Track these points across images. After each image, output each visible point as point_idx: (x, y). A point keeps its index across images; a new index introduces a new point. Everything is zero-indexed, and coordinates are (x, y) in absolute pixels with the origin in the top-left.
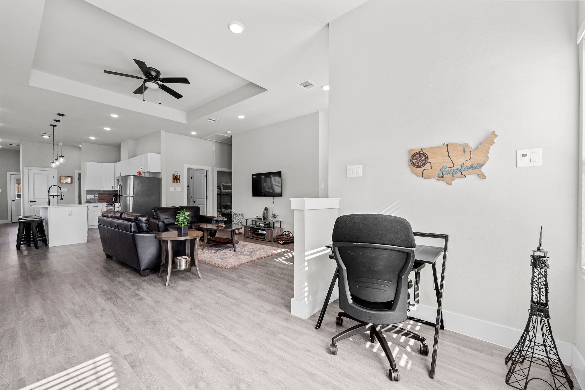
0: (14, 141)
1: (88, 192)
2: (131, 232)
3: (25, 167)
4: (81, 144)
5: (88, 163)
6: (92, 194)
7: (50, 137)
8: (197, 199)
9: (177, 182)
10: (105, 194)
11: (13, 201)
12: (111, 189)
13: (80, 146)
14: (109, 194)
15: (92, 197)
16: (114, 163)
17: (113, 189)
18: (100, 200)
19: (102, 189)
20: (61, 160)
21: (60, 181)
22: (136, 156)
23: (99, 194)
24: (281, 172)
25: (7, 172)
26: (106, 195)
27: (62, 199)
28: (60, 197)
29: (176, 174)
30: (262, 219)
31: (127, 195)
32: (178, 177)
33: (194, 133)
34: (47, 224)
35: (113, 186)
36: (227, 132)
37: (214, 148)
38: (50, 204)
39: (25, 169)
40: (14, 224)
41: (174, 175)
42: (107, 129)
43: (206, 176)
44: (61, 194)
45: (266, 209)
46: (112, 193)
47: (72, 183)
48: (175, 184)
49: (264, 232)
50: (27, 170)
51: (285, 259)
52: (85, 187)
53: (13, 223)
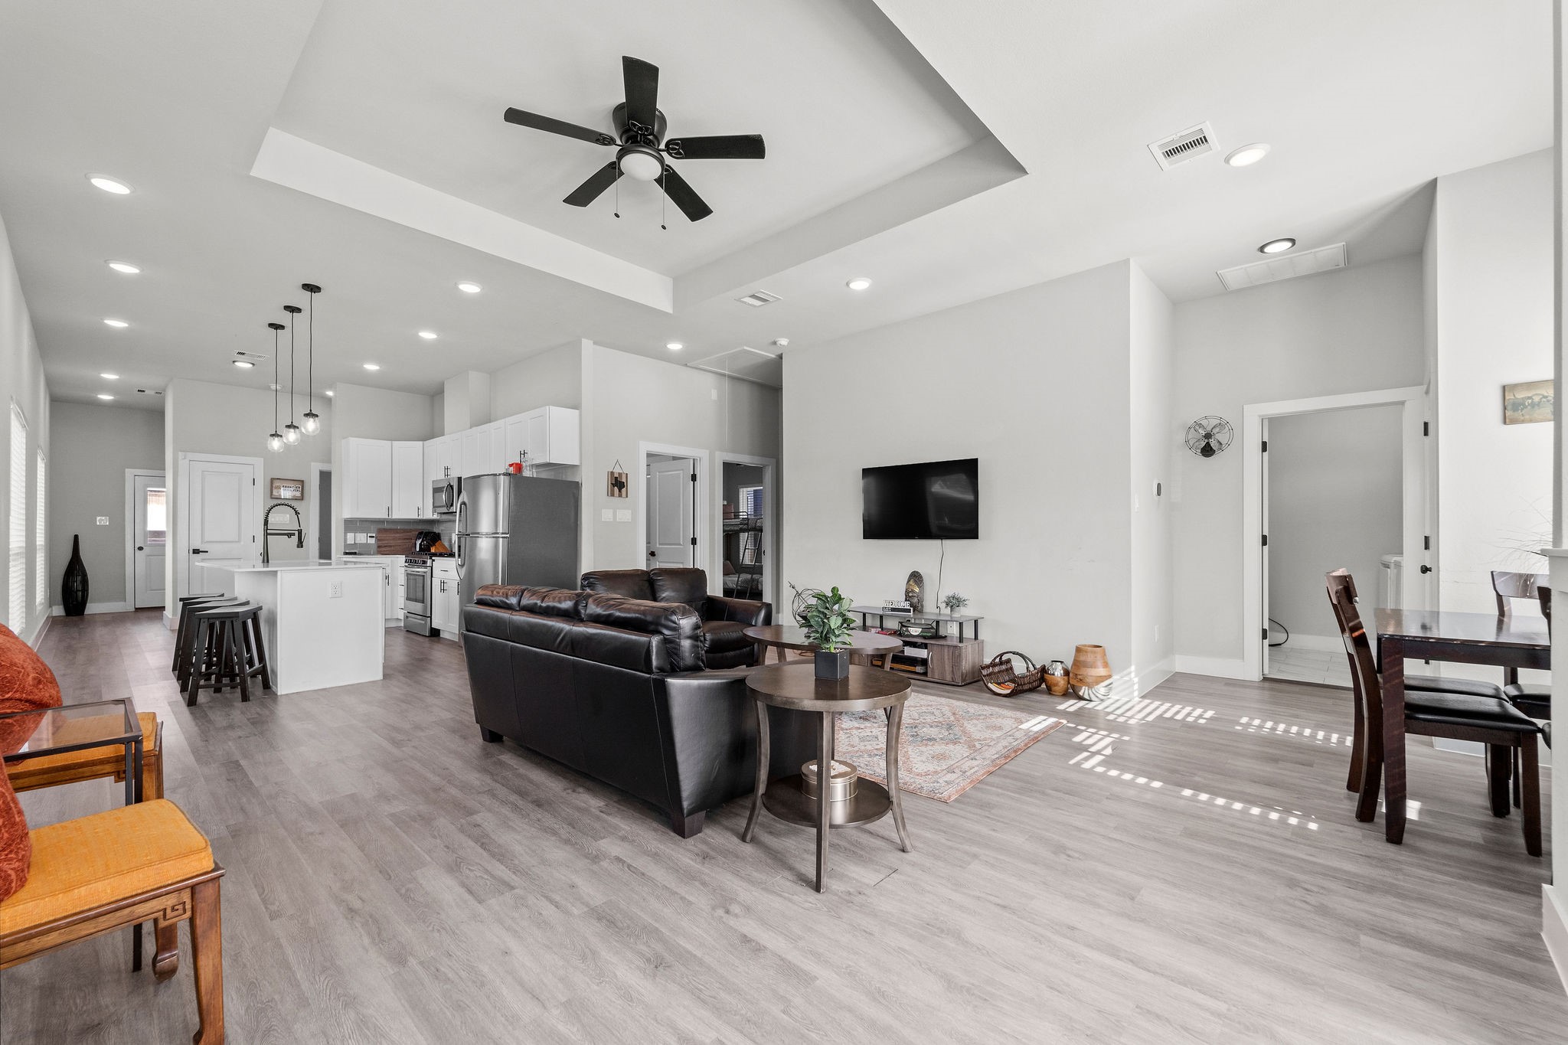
0: (148, 380)
1: (351, 525)
2: (650, 671)
3: (180, 453)
4: (330, 388)
5: (352, 439)
6: (362, 531)
7: (253, 364)
8: (660, 544)
9: (620, 496)
10: (393, 529)
11: (140, 549)
12: (414, 516)
13: (330, 393)
14: (405, 531)
15: (362, 538)
16: (421, 443)
17: (419, 517)
18: (383, 549)
19: (390, 517)
20: (311, 425)
21: (272, 492)
22: (490, 421)
23: (380, 531)
24: (974, 462)
25: (126, 470)
26: (398, 533)
27: (300, 544)
28: (295, 539)
29: (617, 470)
30: (909, 611)
31: (478, 533)
32: (624, 480)
33: (675, 347)
34: (272, 622)
35: (421, 506)
36: (775, 343)
37: (714, 395)
38: (268, 562)
39: (180, 458)
40: (139, 614)
41: (612, 473)
42: (428, 335)
43: (694, 478)
44: (298, 530)
45: (916, 577)
46: (411, 527)
47: (302, 499)
48: (616, 500)
49: (922, 653)
50: (187, 461)
51: (1103, 761)
52: (343, 509)
53: (138, 610)
